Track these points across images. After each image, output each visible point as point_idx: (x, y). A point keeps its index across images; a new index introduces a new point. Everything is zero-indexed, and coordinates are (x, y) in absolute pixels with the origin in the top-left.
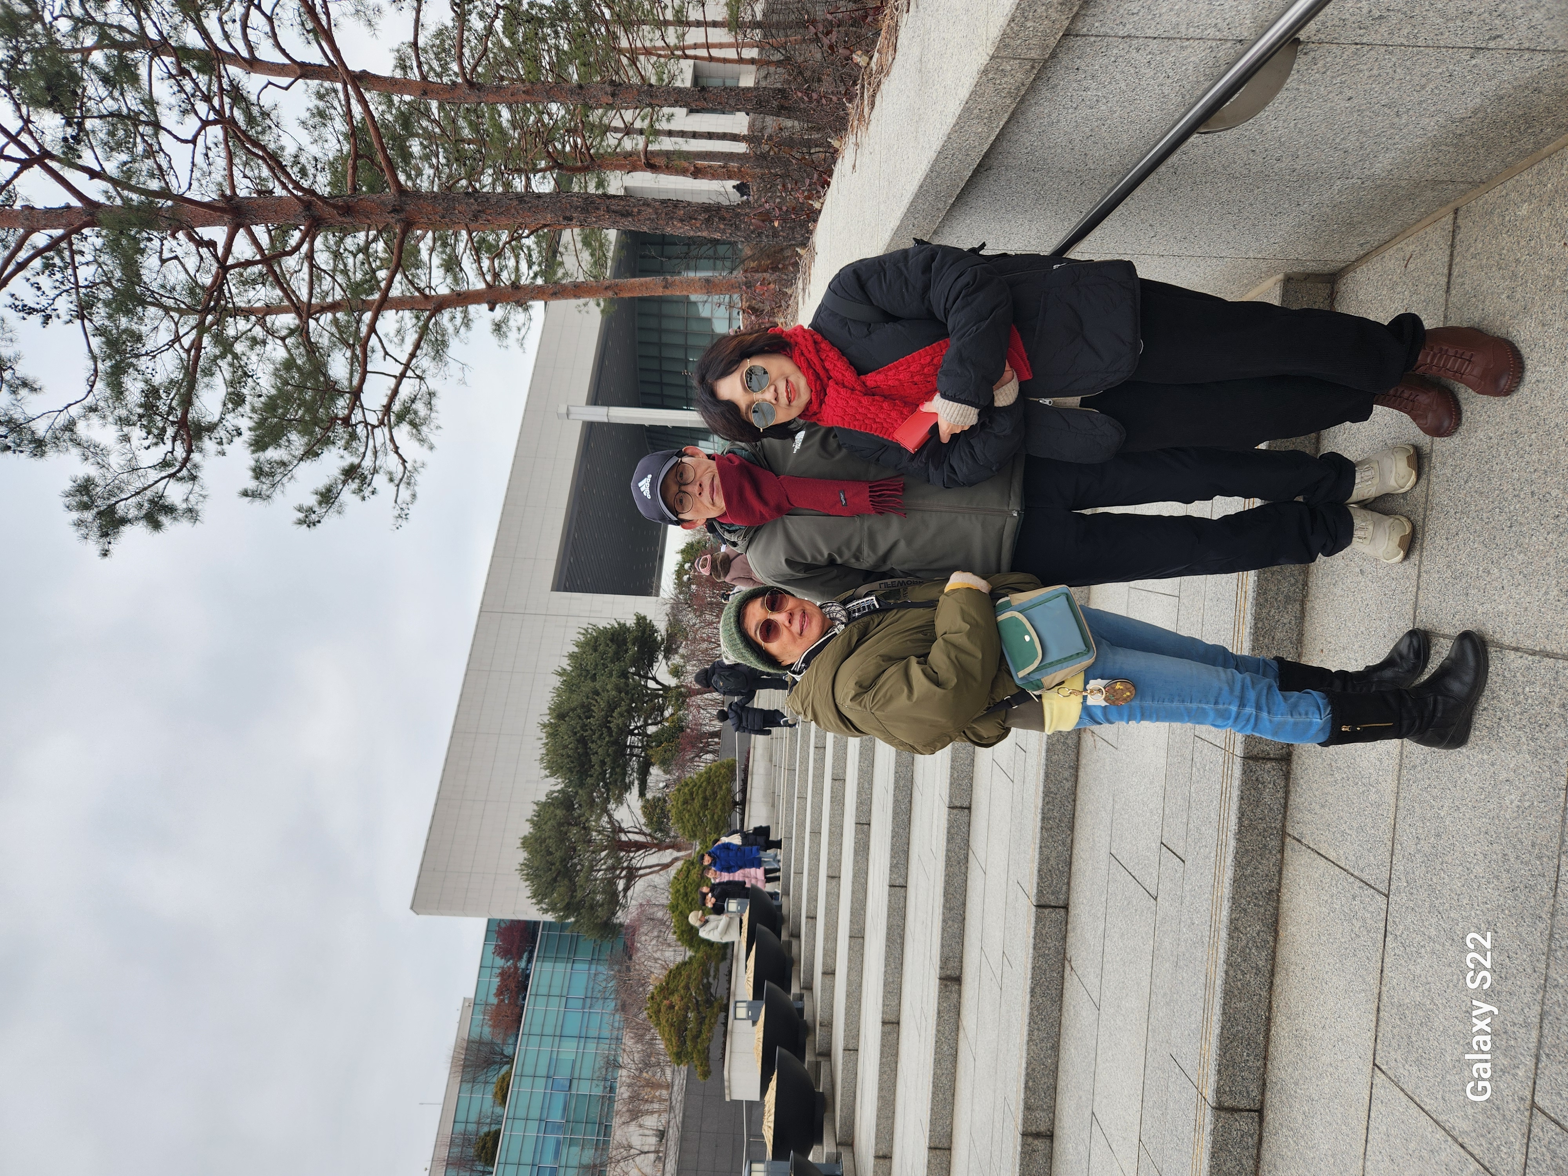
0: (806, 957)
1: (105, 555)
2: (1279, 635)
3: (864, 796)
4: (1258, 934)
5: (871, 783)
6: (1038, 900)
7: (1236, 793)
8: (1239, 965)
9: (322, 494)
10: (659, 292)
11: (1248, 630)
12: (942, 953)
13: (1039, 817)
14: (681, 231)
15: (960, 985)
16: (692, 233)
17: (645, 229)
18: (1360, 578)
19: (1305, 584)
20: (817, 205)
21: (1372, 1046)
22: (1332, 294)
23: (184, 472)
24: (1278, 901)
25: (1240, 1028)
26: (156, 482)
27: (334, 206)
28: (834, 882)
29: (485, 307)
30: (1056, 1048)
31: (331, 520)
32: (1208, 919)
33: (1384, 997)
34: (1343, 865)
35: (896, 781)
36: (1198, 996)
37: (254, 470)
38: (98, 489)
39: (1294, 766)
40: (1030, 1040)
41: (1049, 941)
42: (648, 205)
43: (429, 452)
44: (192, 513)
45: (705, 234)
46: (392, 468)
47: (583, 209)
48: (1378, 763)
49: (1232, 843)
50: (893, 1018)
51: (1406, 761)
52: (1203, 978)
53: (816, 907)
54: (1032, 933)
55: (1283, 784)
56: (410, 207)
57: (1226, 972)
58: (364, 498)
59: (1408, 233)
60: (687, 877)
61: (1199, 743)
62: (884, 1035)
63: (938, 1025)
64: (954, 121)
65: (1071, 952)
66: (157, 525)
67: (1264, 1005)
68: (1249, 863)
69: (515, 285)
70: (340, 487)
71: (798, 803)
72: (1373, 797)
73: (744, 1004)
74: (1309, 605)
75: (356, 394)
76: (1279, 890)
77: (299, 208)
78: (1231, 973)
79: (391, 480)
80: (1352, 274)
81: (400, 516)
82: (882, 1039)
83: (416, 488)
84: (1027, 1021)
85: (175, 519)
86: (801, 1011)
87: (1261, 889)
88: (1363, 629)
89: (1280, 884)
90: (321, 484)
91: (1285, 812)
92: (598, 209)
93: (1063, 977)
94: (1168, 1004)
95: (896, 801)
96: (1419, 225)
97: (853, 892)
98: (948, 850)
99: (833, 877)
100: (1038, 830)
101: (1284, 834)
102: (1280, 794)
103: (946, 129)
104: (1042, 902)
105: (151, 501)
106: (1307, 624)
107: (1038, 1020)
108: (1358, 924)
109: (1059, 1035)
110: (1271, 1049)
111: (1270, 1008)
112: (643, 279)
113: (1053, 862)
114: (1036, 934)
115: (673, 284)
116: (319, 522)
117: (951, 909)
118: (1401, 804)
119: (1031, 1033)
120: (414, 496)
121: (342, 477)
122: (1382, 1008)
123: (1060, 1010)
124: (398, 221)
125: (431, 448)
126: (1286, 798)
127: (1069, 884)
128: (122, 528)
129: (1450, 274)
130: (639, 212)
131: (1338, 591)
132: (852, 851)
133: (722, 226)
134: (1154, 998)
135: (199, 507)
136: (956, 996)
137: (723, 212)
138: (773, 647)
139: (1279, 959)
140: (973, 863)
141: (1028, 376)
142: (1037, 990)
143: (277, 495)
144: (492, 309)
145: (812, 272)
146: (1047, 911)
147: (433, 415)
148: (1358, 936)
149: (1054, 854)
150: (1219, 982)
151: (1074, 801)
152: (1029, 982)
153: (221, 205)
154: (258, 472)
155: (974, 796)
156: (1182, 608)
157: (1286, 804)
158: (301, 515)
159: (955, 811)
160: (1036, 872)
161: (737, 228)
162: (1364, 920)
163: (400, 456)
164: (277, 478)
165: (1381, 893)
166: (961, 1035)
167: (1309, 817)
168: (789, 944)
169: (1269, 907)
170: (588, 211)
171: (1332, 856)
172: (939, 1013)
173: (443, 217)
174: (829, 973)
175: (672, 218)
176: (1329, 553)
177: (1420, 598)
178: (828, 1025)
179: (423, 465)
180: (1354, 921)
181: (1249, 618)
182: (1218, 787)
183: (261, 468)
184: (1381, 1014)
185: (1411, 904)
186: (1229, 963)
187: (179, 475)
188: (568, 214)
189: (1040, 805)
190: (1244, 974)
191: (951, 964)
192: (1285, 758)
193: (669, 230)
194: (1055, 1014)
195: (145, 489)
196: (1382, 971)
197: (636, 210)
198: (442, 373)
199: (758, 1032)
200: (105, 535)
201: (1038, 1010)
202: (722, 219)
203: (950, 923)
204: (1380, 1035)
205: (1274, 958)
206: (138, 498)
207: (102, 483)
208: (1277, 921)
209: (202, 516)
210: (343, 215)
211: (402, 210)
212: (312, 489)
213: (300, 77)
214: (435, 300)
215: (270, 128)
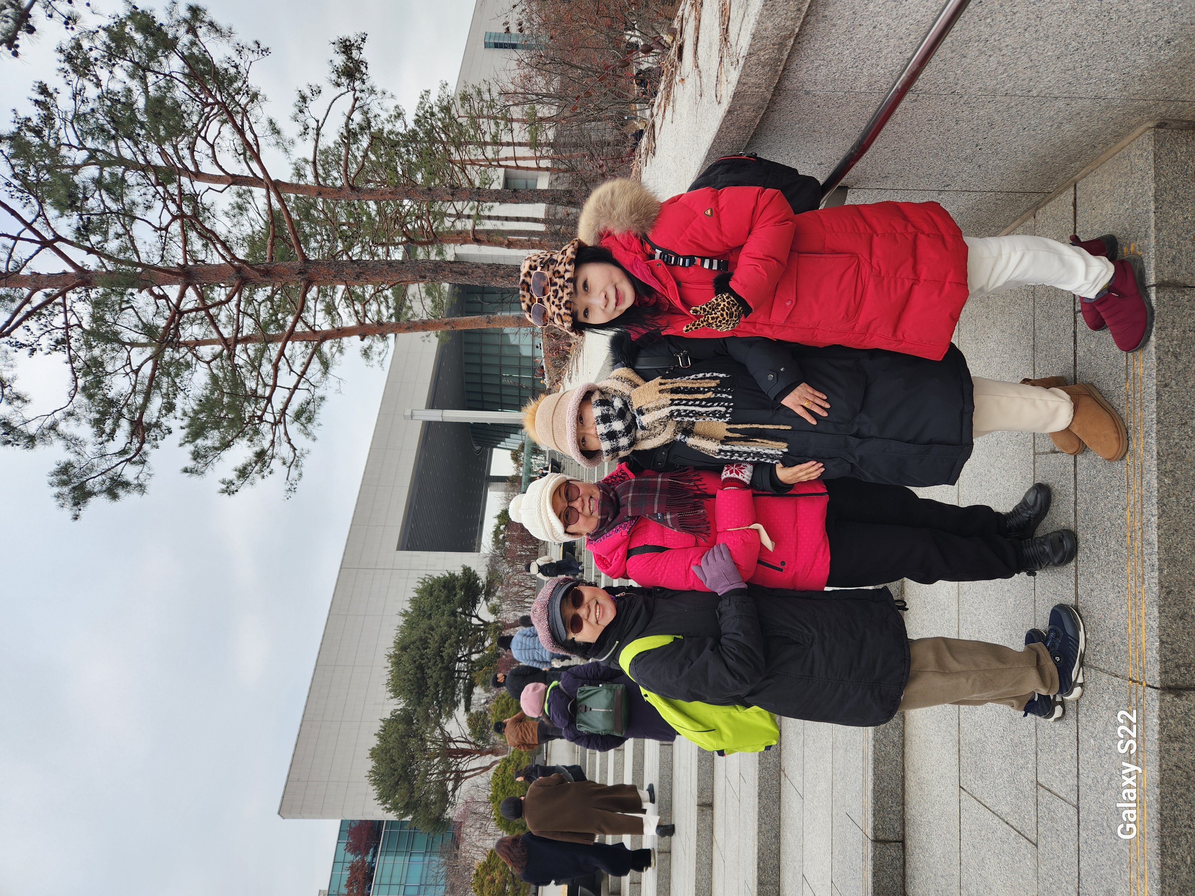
1: (76, 519)
8: (882, 741)
9: (240, 471)
10: (484, 326)
12: (699, 785)
14: (501, 283)
15: (713, 809)
16: (508, 285)
17: (477, 283)
21: (958, 775)
23: (137, 458)
25: (886, 784)
26: (117, 465)
27: (258, 270)
29: (357, 338)
30: (778, 837)
33: (962, 742)
36: (859, 767)
37: (193, 454)
38: (76, 470)
40: (760, 832)
41: (769, 757)
42: (479, 267)
43: (312, 442)
44: (141, 487)
46: (286, 455)
56: (309, 270)
57: (874, 746)
58: (263, 477)
60: (504, 772)
65: (784, 764)
66: (114, 496)
67: (899, 768)
69: (380, 323)
70: (252, 467)
75: (269, 399)
77: (233, 272)
79: (284, 463)
81: (290, 490)
83: (302, 469)
84: (757, 818)
85: (128, 492)
90: (239, 463)
92: (442, 270)
93: (780, 784)
94: (843, 779)
105: (113, 478)
107: (764, 816)
109: (779, 827)
110: (906, 797)
111: (903, 769)
112: (472, 317)
115: (494, 320)
116: (237, 491)
119: (760, 826)
121: (254, 459)
122: (961, 748)
123: (779, 808)
124: (303, 279)
125: (314, 439)
128: (90, 499)
130: (472, 272)
134: (834, 778)
135: (146, 483)
136: (710, 818)
139: (906, 735)
142: (763, 794)
143: (208, 471)
144: (362, 340)
147: (316, 416)
150: (870, 753)
152: (757, 788)
153: (176, 271)
154: (196, 455)
158: (224, 487)
163: (292, 446)
164: (209, 459)
166: (715, 848)
170: (436, 272)
172: (698, 832)
173: (335, 277)
175: (494, 275)
179: (308, 452)
183: (198, 453)
184: (961, 752)
187: (134, 459)
188: (421, 274)
190: (885, 746)
191: (705, 794)
193: (493, 284)
195: (109, 470)
197: (469, 270)
198: (323, 385)
200: (76, 504)
201: (764, 809)
203: (703, 762)
204: (961, 766)
205: (903, 735)
206: (104, 477)
207: (78, 466)
209: (148, 489)
210: (264, 276)
211: (306, 272)
212: (233, 468)
213: (232, 184)
214: (320, 334)
215: (209, 218)
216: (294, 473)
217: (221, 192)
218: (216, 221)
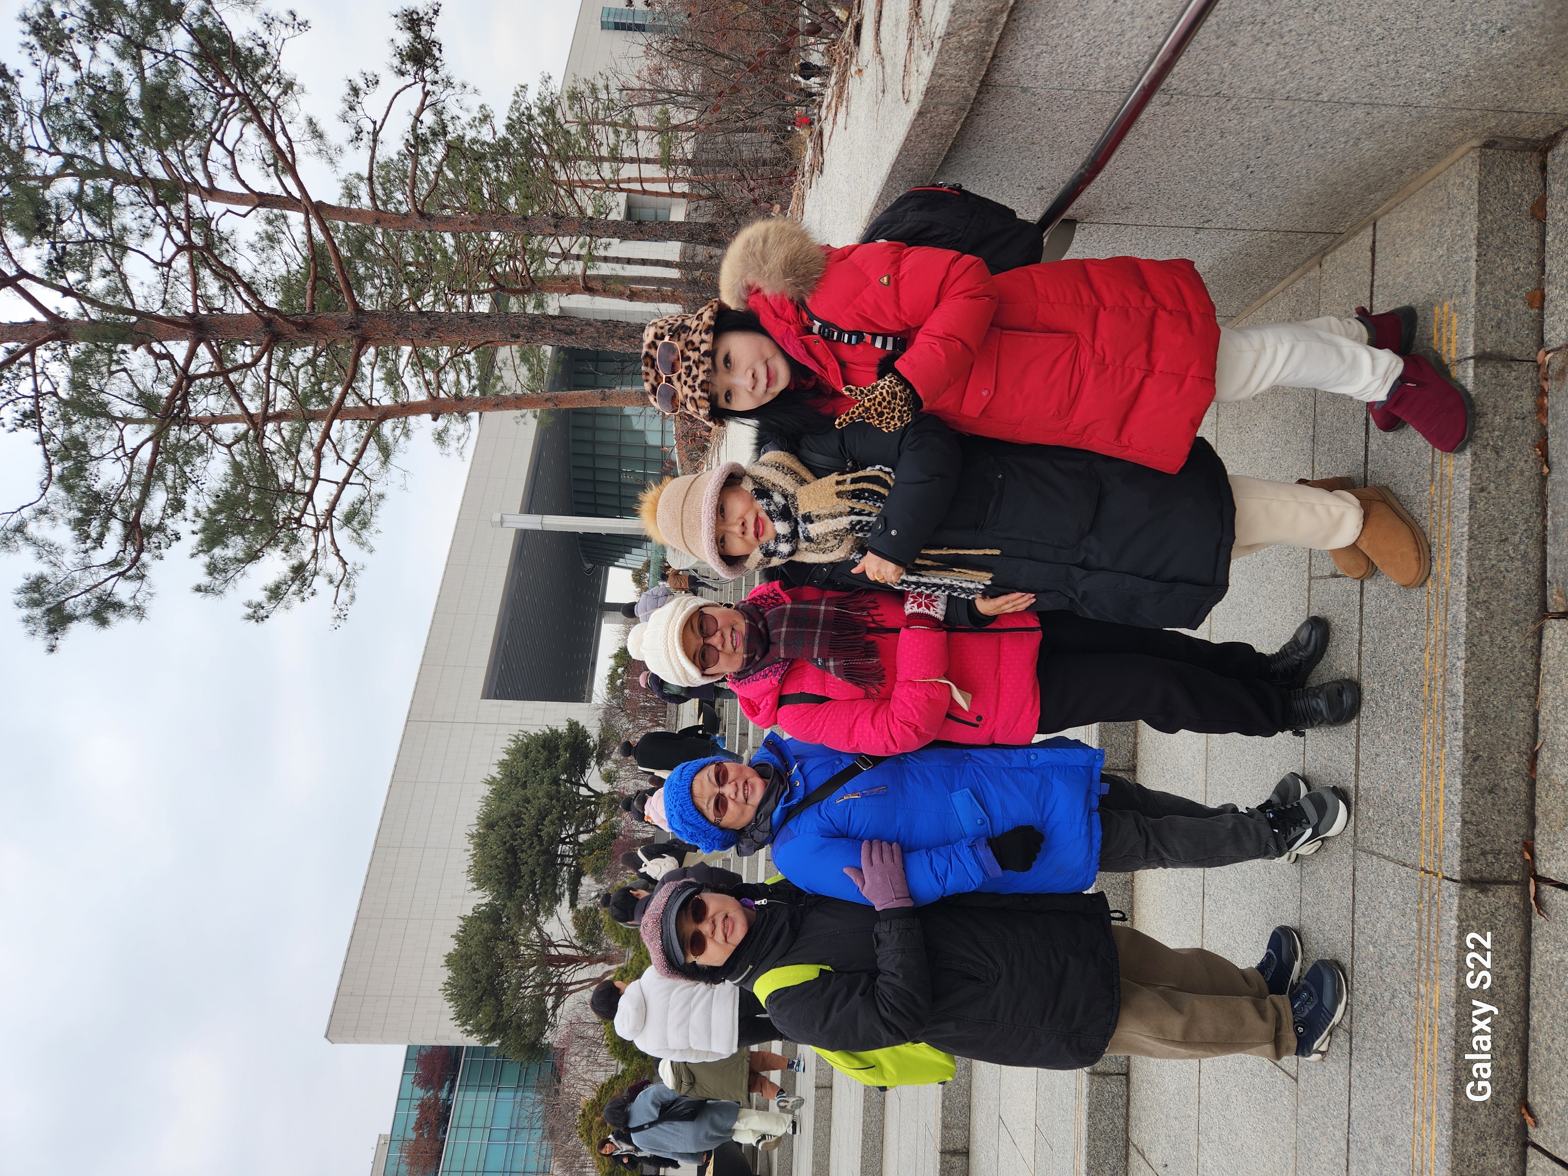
1: (52, 651)
9: (271, 591)
10: (599, 403)
14: (622, 347)
16: (631, 350)
17: (588, 346)
23: (133, 572)
26: (106, 580)
27: (294, 323)
29: (428, 417)
31: (279, 617)
37: (208, 567)
38: (50, 586)
42: (591, 325)
43: (368, 555)
44: (139, 610)
46: (332, 571)
47: (529, 328)
56: (364, 324)
58: (303, 600)
66: (103, 622)
69: (458, 397)
70: (288, 585)
75: (310, 496)
77: (260, 325)
79: (331, 582)
81: (339, 617)
83: (355, 590)
85: (122, 616)
90: (271, 582)
92: (544, 328)
105: (99, 599)
112: (581, 392)
115: (612, 395)
116: (267, 617)
120: (353, 597)
121: (291, 575)
124: (354, 336)
125: (371, 551)
128: (70, 625)
130: (582, 331)
135: (145, 605)
143: (229, 590)
144: (435, 419)
147: (373, 520)
153: (183, 321)
154: (212, 569)
158: (250, 611)
163: (341, 559)
164: (230, 574)
170: (534, 330)
173: (397, 334)
175: (614, 335)
179: (363, 567)
183: (215, 566)
187: (129, 573)
188: (516, 331)
193: (609, 347)
195: (95, 586)
197: (580, 328)
200: (52, 631)
206: (88, 596)
207: (54, 581)
209: (149, 613)
210: (302, 331)
211: (358, 327)
212: (262, 586)
213: (258, 206)
214: (379, 411)
215: (228, 251)
216: (344, 595)
217: (244, 216)
218: (237, 256)
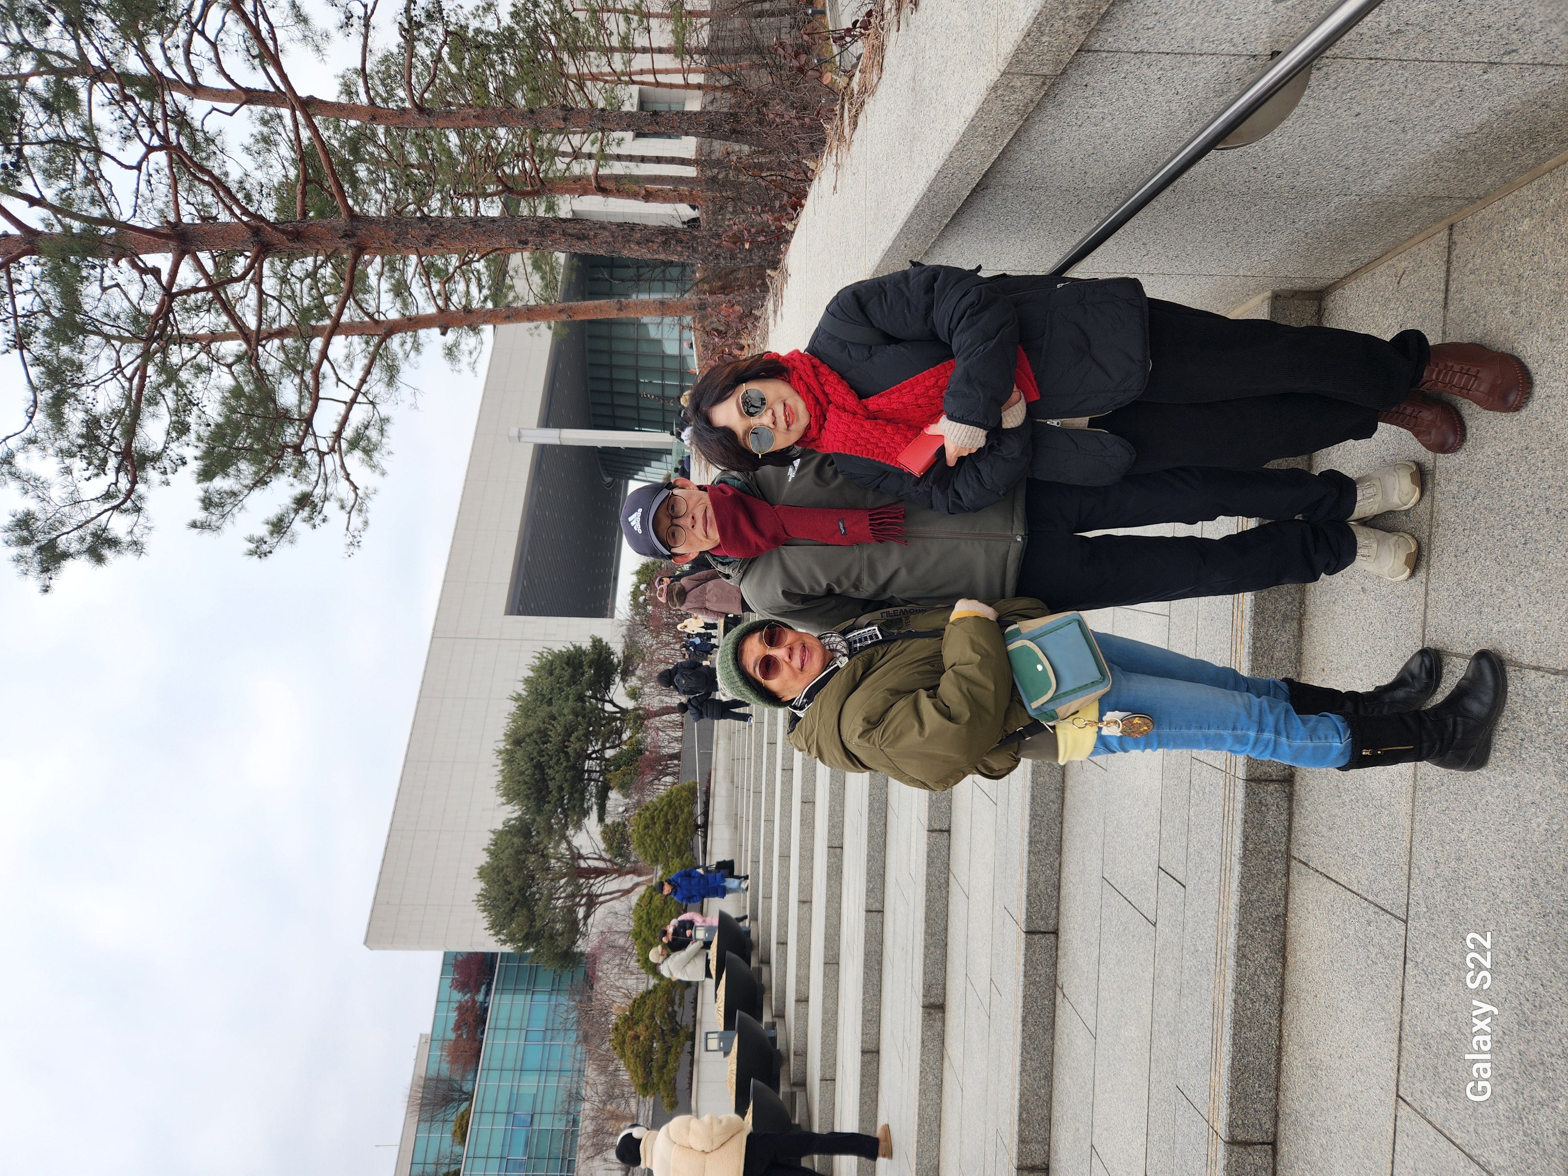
0: (777, 984)
1: (46, 591)
2: (1277, 655)
3: (836, 819)
4: (1266, 961)
5: (842, 804)
6: (1027, 926)
7: (1239, 817)
8: (1248, 993)
9: (273, 524)
10: (614, 315)
11: (1247, 650)
12: (925, 980)
13: (1027, 840)
14: (638, 253)
15: (944, 1012)
16: (649, 256)
17: (602, 252)
18: (1362, 595)
19: (1302, 602)
20: (790, 227)
21: (1394, 1076)
22: (1319, 310)
23: (128, 504)
24: (1285, 926)
25: (1251, 1059)
26: (100, 515)
27: (283, 232)
28: (806, 907)
29: (436, 331)
30: (1049, 1078)
31: (283, 551)
32: (1213, 946)
33: (1406, 1027)
34: (1355, 890)
35: (871, 804)
36: (1206, 1025)
37: (201, 501)
38: (39, 523)
39: (1297, 787)
40: (1023, 1071)
41: (1039, 968)
42: (605, 228)
43: (380, 478)
44: (137, 546)
45: (662, 257)
46: (343, 495)
47: (538, 232)
48: (1390, 785)
49: (1237, 868)
50: (872, 1047)
51: (1420, 783)
52: (1210, 1007)
53: (786, 933)
54: (1022, 961)
55: (1286, 805)
56: (362, 232)
57: (1235, 1001)
58: (314, 527)
59: (1400, 249)
60: (650, 903)
61: (1197, 765)
62: (864, 1065)
63: (922, 1055)
64: (957, 139)
65: (1063, 979)
66: (100, 559)
67: (1274, 1034)
68: (1254, 888)
69: (467, 310)
70: (292, 516)
71: (766, 826)
72: (1385, 819)
73: (716, 1035)
74: (1307, 624)
75: (308, 421)
76: (1285, 915)
77: (247, 234)
78: (1240, 1001)
79: (342, 507)
80: (1341, 291)
81: (352, 544)
82: (862, 1069)
83: (368, 515)
84: (1019, 1051)
85: (119, 552)
86: (774, 1040)
87: (1267, 914)
88: (1367, 648)
89: (1286, 908)
90: (272, 513)
91: (1290, 834)
92: (554, 232)
93: (1054, 1004)
94: (1171, 1033)
95: (871, 824)
96: (1412, 242)
97: (827, 918)
98: (928, 875)
99: (804, 902)
100: (1026, 854)
101: (1288, 857)
102: (1284, 817)
103: (948, 147)
104: (1032, 929)
105: (94, 535)
106: (1305, 643)
107: (1030, 1049)
108: (1374, 951)
109: (1052, 1064)
110: (1283, 1078)
111: (1280, 1037)
112: (597, 302)
113: (1041, 886)
114: (1026, 961)
115: (627, 306)
116: (270, 552)
117: (932, 935)
118: (1417, 827)
119: (1023, 1063)
120: (366, 523)
121: (295, 506)
122: (1403, 1035)
123: (1053, 1038)
124: (350, 246)
125: (383, 474)
126: (1290, 820)
127: (1058, 908)
128: (64, 563)
129: (1447, 290)
130: (596, 235)
131: (1338, 609)
132: (825, 875)
133: (679, 249)
134: (1156, 1027)
135: (144, 539)
136: (940, 1024)
137: (680, 235)
138: (773, 684)
139: (1288, 986)
140: (954, 887)
141: (1036, 397)
142: (1029, 1019)
143: (227, 525)
144: (444, 333)
145: (784, 294)
146: (1036, 937)
147: (384, 440)
148: (1375, 963)
149: (1042, 878)
150: (1228, 1012)
151: (1061, 823)
152: (1020, 1011)
153: (165, 232)
154: (206, 503)
155: (954, 819)
156: (1173, 627)
157: (1290, 826)
158: (250, 546)
159: (934, 834)
160: (1024, 898)
161: (695, 250)
162: (1381, 947)
163: (352, 483)
164: (227, 509)
165: (1399, 918)
166: (946, 1064)
167: (1316, 839)
168: (759, 970)
169: (1276, 933)
170: (544, 235)
171: (1343, 879)
172: (923, 1042)
173: (396, 242)
174: (803, 1000)
175: (629, 241)
176: (1331, 572)
177: (1429, 617)
178: (802, 1054)
179: (375, 491)
180: (1370, 948)
181: (1247, 638)
182: (1220, 810)
183: (210, 499)
184: (1404, 1044)
185: (1432, 930)
186: (1238, 992)
187: (123, 507)
188: (523, 238)
189: (1027, 828)
190: (1253, 1002)
191: (934, 992)
192: (1288, 779)
193: (626, 253)
194: (1048, 1042)
195: (88, 522)
196: (1403, 999)
197: (592, 233)
198: (393, 398)
199: (731, 1063)
200: (45, 570)
201: (1030, 1039)
202: (680, 241)
203: (932, 949)
204: (1403, 1065)
205: (1283, 985)
206: (80, 532)
207: (43, 517)
208: (1284, 948)
209: (147, 548)
210: (293, 241)
211: (353, 234)
212: (263, 520)
213: (245, 103)
214: (385, 325)
215: (215, 153)
217: (231, 114)
218: (226, 159)
